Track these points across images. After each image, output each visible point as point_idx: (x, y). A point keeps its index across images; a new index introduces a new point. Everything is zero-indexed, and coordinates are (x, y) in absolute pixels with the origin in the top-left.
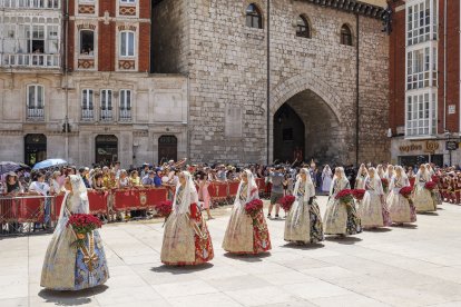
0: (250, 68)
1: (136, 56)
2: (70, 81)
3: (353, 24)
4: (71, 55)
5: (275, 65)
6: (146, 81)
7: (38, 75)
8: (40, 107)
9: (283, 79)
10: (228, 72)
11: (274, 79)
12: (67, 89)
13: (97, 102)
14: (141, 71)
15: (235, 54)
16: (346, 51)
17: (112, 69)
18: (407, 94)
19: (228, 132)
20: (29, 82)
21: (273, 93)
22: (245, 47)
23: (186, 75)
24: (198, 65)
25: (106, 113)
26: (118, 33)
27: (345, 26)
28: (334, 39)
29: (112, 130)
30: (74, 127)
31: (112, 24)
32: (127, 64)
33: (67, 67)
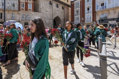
0: (50, 12)
1: (31, 8)
2: (20, 12)
3: (64, 6)
4: (20, 8)
5: (54, 12)
6: (33, 13)
7: (14, 11)
8: (14, 17)
9: (55, 14)
10: (47, 12)
11: (53, 14)
12: (19, 14)
13: (25, 17)
14: (33, 11)
15: (48, 9)
16: (63, 10)
17: (27, 11)
18: (75, 17)
19: (47, 22)
20: (12, 12)
21: (53, 16)
22: (49, 8)
23: (40, 12)
24: (42, 11)
25: (27, 18)
26: (28, 4)
28: (61, 8)
29: (27, 22)
30: (20, 21)
31: (27, 2)
32: (30, 10)
33: (19, 10)
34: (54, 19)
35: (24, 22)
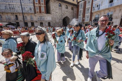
0: (60, 13)
1: (44, 11)
2: (36, 15)
3: (73, 7)
4: (35, 11)
5: (63, 13)
6: (46, 15)
8: (32, 18)
9: (64, 15)
10: (57, 14)
11: (63, 15)
12: (35, 16)
13: (40, 18)
14: (45, 13)
16: (72, 11)
17: (41, 13)
19: (57, 22)
20: (30, 15)
22: (59, 10)
23: (51, 14)
24: (53, 12)
25: (41, 19)
26: (41, 8)
27: (72, 7)
28: (71, 9)
29: (42, 22)
30: (37, 21)
31: (40, 6)
32: (43, 12)
33: (35, 13)
34: (63, 18)
35: (39, 22)
